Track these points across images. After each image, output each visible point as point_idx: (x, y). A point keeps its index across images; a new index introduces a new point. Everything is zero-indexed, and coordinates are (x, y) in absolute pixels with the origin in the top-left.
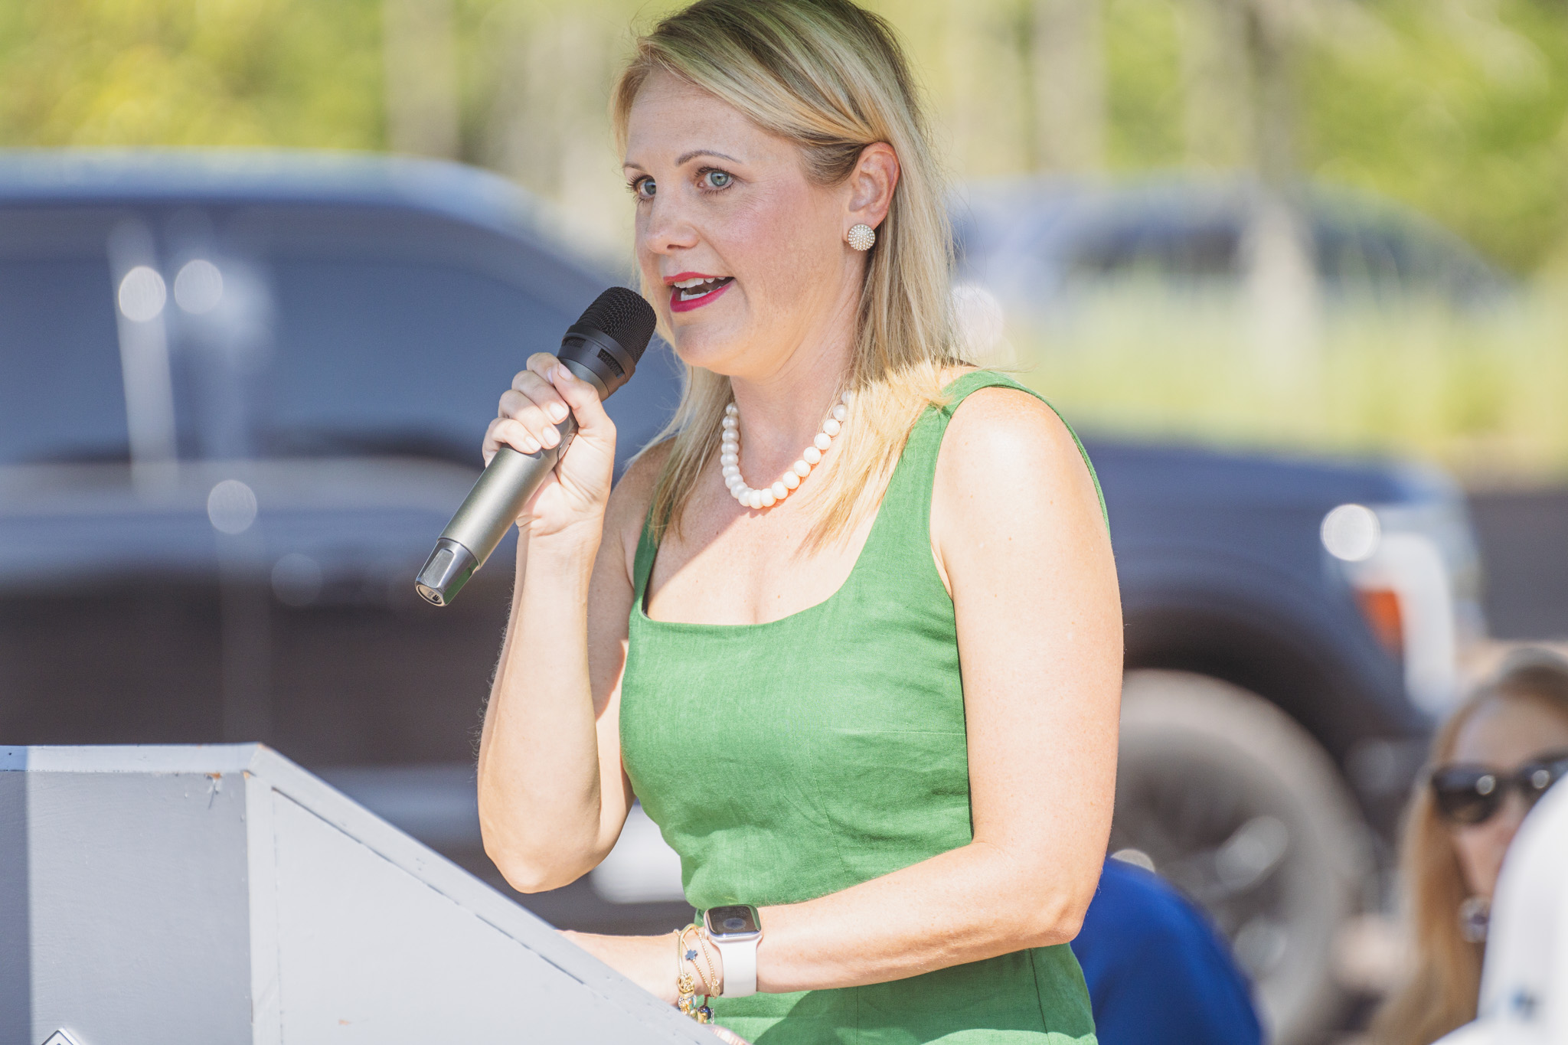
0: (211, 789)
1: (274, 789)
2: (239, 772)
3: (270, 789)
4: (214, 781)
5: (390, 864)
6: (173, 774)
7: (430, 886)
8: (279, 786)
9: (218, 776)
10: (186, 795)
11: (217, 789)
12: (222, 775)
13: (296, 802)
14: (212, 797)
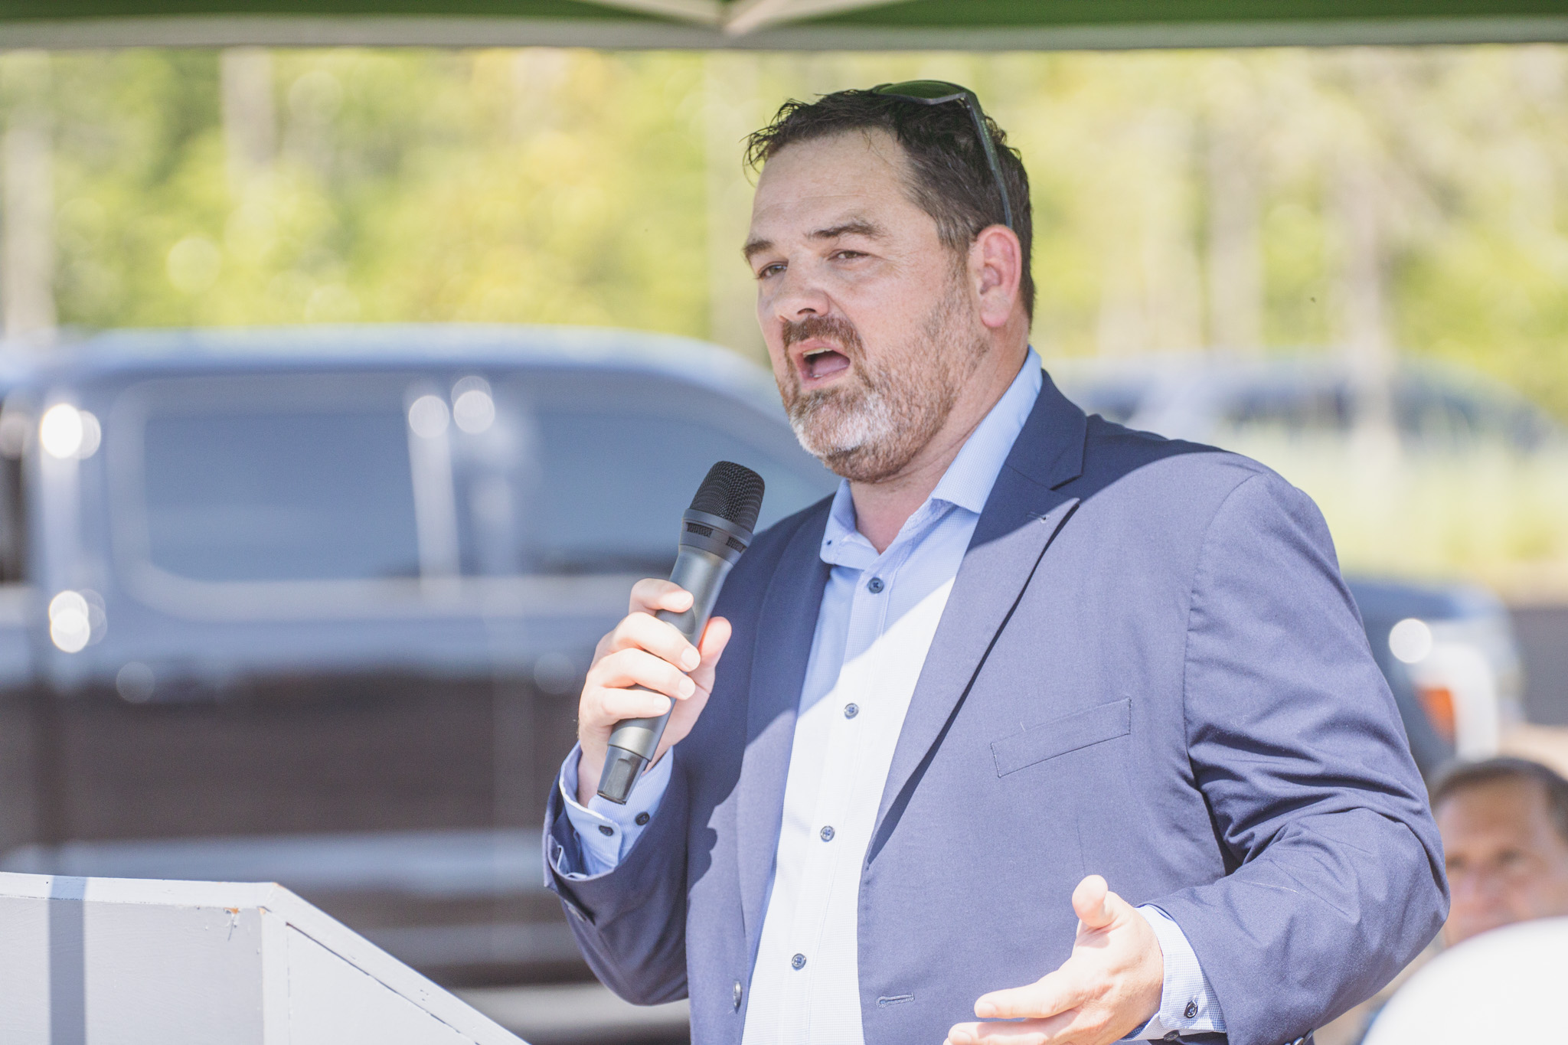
0: (229, 924)
1: (288, 924)
2: (255, 908)
3: (285, 924)
4: (233, 915)
5: (396, 994)
6: (195, 907)
7: (432, 1015)
8: (290, 923)
9: (236, 911)
10: (207, 928)
11: (235, 923)
12: (239, 910)
13: (308, 937)
14: (231, 929)
